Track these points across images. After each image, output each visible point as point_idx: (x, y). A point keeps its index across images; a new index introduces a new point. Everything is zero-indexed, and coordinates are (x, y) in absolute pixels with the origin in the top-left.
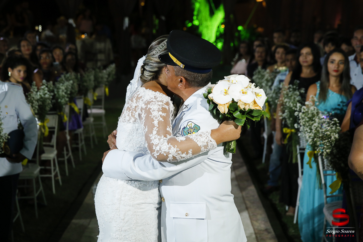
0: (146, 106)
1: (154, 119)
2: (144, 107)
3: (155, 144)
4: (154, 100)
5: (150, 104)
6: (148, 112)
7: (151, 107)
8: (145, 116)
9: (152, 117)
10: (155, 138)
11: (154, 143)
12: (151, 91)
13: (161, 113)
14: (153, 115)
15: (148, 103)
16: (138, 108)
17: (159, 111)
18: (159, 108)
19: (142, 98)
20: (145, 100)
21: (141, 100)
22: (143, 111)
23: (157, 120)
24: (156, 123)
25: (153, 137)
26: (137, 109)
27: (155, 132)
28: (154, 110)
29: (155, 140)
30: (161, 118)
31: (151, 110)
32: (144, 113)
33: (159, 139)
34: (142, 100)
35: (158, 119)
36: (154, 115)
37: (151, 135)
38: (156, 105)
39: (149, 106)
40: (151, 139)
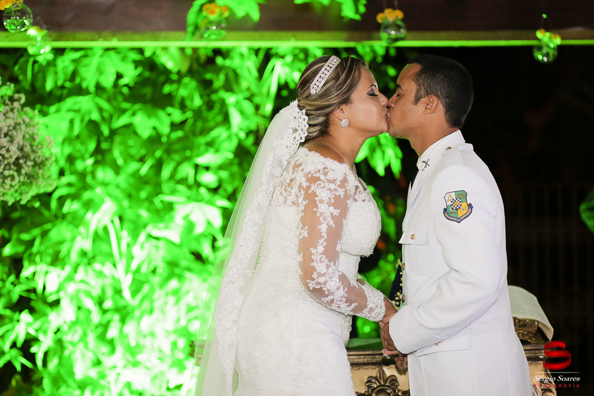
0: (309, 184)
1: (321, 219)
2: (305, 185)
3: (318, 271)
4: (322, 177)
5: (316, 184)
6: (311, 199)
7: (318, 192)
8: (304, 203)
9: (318, 214)
10: (321, 262)
11: (317, 268)
12: (318, 154)
13: (332, 209)
14: (320, 210)
15: (312, 179)
16: (295, 183)
17: (329, 204)
18: (330, 198)
19: (303, 166)
20: (306, 171)
21: (300, 168)
22: (303, 192)
23: (325, 222)
24: (324, 228)
25: (318, 258)
26: (293, 183)
27: (321, 249)
28: (322, 201)
29: (320, 265)
30: (331, 220)
31: (316, 198)
32: (303, 196)
33: (328, 267)
34: (302, 170)
35: (328, 220)
36: (321, 212)
37: (313, 251)
38: (325, 189)
39: (313, 187)
40: (313, 257)
